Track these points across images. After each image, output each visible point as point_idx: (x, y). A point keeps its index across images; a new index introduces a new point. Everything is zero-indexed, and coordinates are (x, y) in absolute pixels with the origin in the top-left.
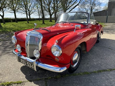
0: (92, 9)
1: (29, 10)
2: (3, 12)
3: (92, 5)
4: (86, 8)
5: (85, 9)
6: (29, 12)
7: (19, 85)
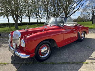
0: (93, 12)
1: (40, 16)
2: (22, 18)
3: (93, 9)
4: (88, 11)
5: (87, 13)
6: (40, 17)
7: (5, 65)
